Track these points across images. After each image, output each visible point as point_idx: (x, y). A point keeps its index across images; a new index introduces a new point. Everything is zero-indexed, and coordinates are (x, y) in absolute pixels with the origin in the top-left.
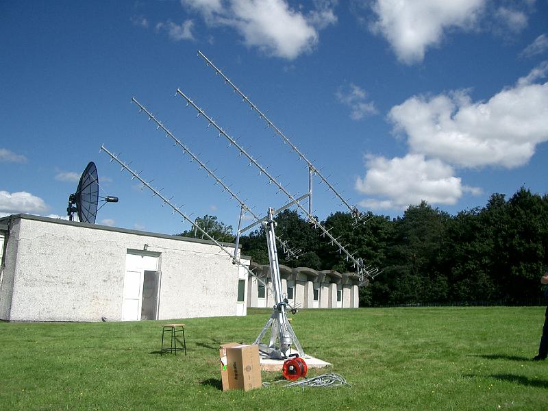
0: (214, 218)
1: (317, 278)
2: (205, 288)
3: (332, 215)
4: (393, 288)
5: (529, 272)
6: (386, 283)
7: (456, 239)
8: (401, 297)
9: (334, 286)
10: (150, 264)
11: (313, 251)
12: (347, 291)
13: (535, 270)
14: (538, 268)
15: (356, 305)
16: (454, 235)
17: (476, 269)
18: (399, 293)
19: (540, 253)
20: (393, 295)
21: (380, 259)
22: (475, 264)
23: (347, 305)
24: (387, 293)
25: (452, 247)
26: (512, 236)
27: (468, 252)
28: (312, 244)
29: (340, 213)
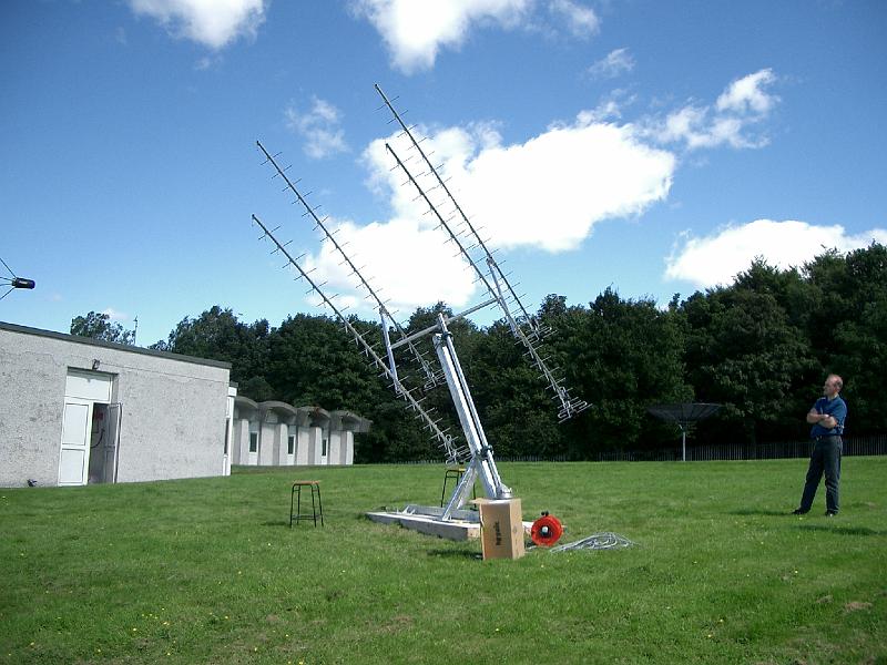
0: (104, 317)
1: (294, 419)
2: (181, 432)
3: (290, 318)
4: (392, 436)
5: (615, 415)
6: (381, 428)
7: (491, 362)
8: (405, 451)
9: (318, 431)
10: (101, 391)
11: (260, 375)
12: (336, 440)
13: (624, 411)
14: (628, 408)
15: (350, 461)
16: (487, 356)
17: (526, 410)
18: (402, 443)
19: (631, 386)
20: (393, 448)
21: (374, 392)
22: (525, 401)
23: (336, 461)
24: (382, 445)
25: (484, 374)
26: (591, 360)
27: (512, 382)
28: (258, 365)
29: (302, 316)
